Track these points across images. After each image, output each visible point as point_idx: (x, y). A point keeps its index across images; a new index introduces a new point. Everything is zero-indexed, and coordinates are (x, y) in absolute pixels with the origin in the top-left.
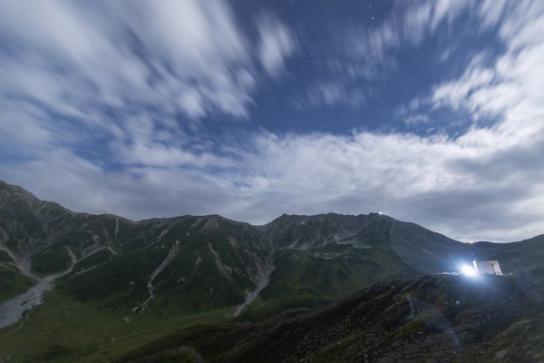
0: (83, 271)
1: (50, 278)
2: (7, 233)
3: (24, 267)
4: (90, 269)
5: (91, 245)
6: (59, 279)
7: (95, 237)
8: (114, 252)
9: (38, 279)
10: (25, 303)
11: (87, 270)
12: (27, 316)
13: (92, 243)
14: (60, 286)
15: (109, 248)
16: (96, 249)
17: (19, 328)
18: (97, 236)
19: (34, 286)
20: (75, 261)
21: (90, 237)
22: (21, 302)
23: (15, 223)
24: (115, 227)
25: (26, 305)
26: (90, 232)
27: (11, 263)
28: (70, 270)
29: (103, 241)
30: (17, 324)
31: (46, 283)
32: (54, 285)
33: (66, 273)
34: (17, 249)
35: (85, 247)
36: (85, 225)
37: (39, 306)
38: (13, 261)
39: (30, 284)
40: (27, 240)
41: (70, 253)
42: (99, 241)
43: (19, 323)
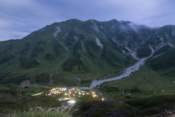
0: (156, 56)
1: (144, 59)
2: (127, 41)
3: (134, 55)
4: (159, 55)
5: (160, 43)
6: (147, 60)
7: (162, 39)
8: (172, 46)
9: (139, 60)
10: (133, 69)
11: (158, 56)
12: (132, 74)
13: (160, 42)
14: (146, 63)
15: (169, 44)
16: (163, 45)
17: (128, 78)
18: (162, 38)
19: (137, 62)
20: (153, 52)
21: (159, 39)
22: (131, 69)
23: (129, 37)
24: (172, 32)
25: (133, 70)
26: (159, 36)
27: (129, 54)
28: (151, 56)
29: (166, 40)
30: (128, 77)
31: (142, 61)
32: (144, 63)
33: (150, 57)
34: (131, 48)
35: (157, 44)
36: (156, 33)
37: (137, 71)
38: (130, 53)
39: (136, 61)
40: (134, 44)
41: (151, 48)
42: (164, 40)
43: (128, 76)
